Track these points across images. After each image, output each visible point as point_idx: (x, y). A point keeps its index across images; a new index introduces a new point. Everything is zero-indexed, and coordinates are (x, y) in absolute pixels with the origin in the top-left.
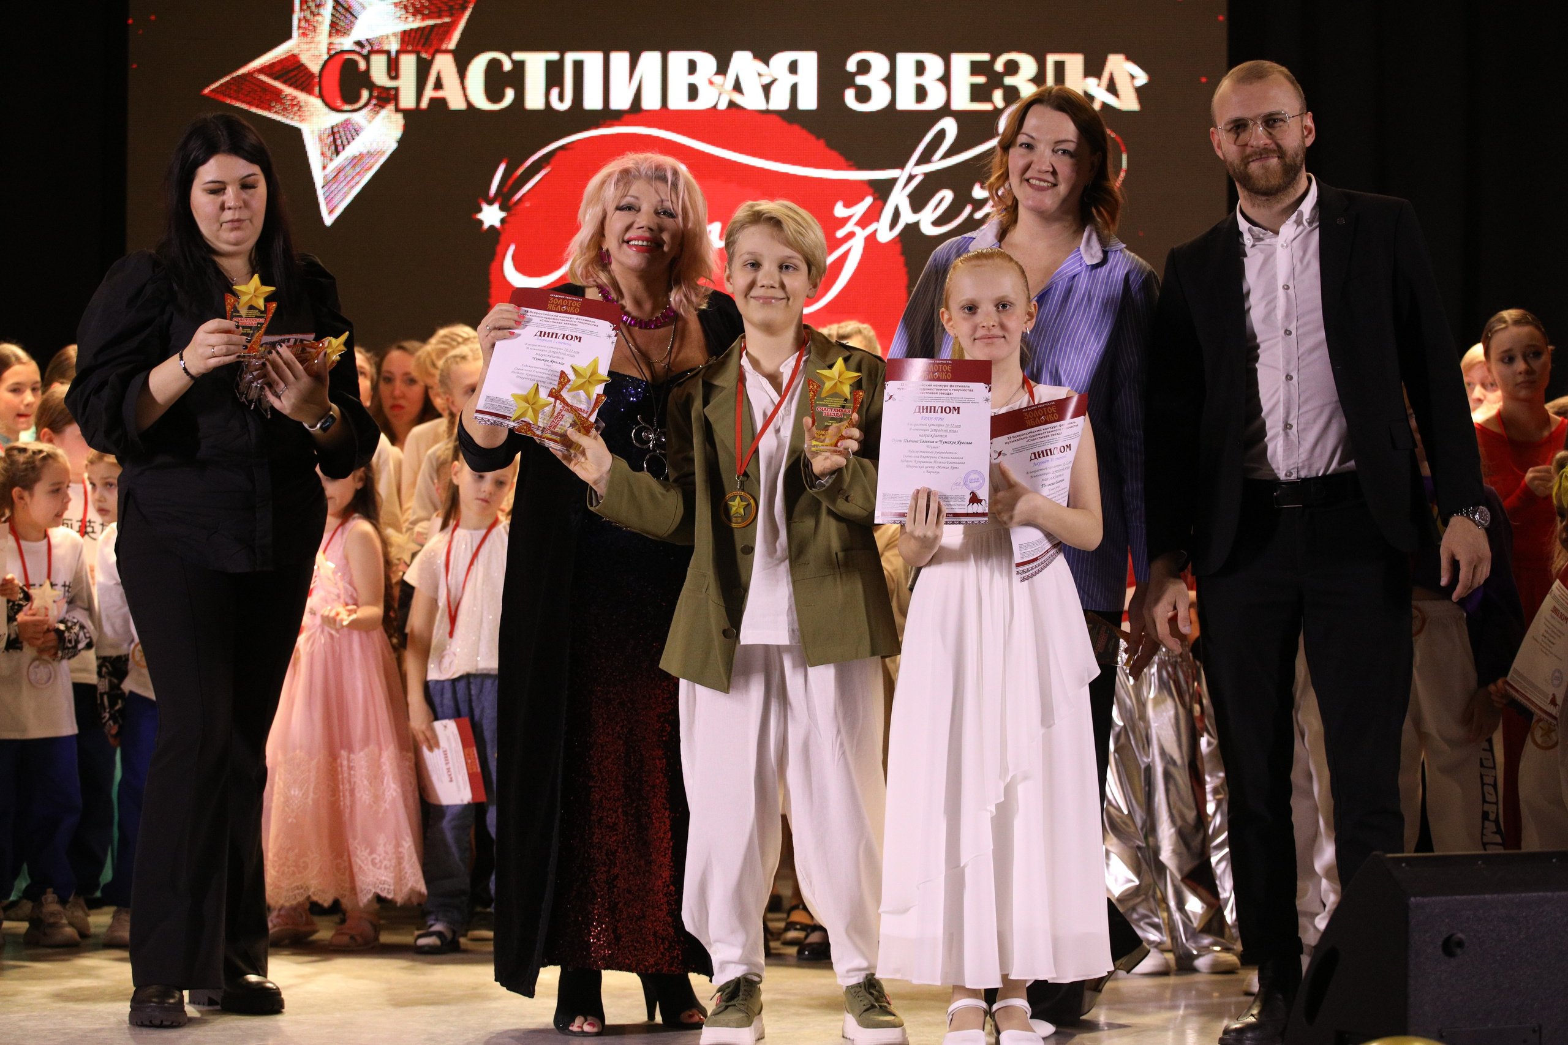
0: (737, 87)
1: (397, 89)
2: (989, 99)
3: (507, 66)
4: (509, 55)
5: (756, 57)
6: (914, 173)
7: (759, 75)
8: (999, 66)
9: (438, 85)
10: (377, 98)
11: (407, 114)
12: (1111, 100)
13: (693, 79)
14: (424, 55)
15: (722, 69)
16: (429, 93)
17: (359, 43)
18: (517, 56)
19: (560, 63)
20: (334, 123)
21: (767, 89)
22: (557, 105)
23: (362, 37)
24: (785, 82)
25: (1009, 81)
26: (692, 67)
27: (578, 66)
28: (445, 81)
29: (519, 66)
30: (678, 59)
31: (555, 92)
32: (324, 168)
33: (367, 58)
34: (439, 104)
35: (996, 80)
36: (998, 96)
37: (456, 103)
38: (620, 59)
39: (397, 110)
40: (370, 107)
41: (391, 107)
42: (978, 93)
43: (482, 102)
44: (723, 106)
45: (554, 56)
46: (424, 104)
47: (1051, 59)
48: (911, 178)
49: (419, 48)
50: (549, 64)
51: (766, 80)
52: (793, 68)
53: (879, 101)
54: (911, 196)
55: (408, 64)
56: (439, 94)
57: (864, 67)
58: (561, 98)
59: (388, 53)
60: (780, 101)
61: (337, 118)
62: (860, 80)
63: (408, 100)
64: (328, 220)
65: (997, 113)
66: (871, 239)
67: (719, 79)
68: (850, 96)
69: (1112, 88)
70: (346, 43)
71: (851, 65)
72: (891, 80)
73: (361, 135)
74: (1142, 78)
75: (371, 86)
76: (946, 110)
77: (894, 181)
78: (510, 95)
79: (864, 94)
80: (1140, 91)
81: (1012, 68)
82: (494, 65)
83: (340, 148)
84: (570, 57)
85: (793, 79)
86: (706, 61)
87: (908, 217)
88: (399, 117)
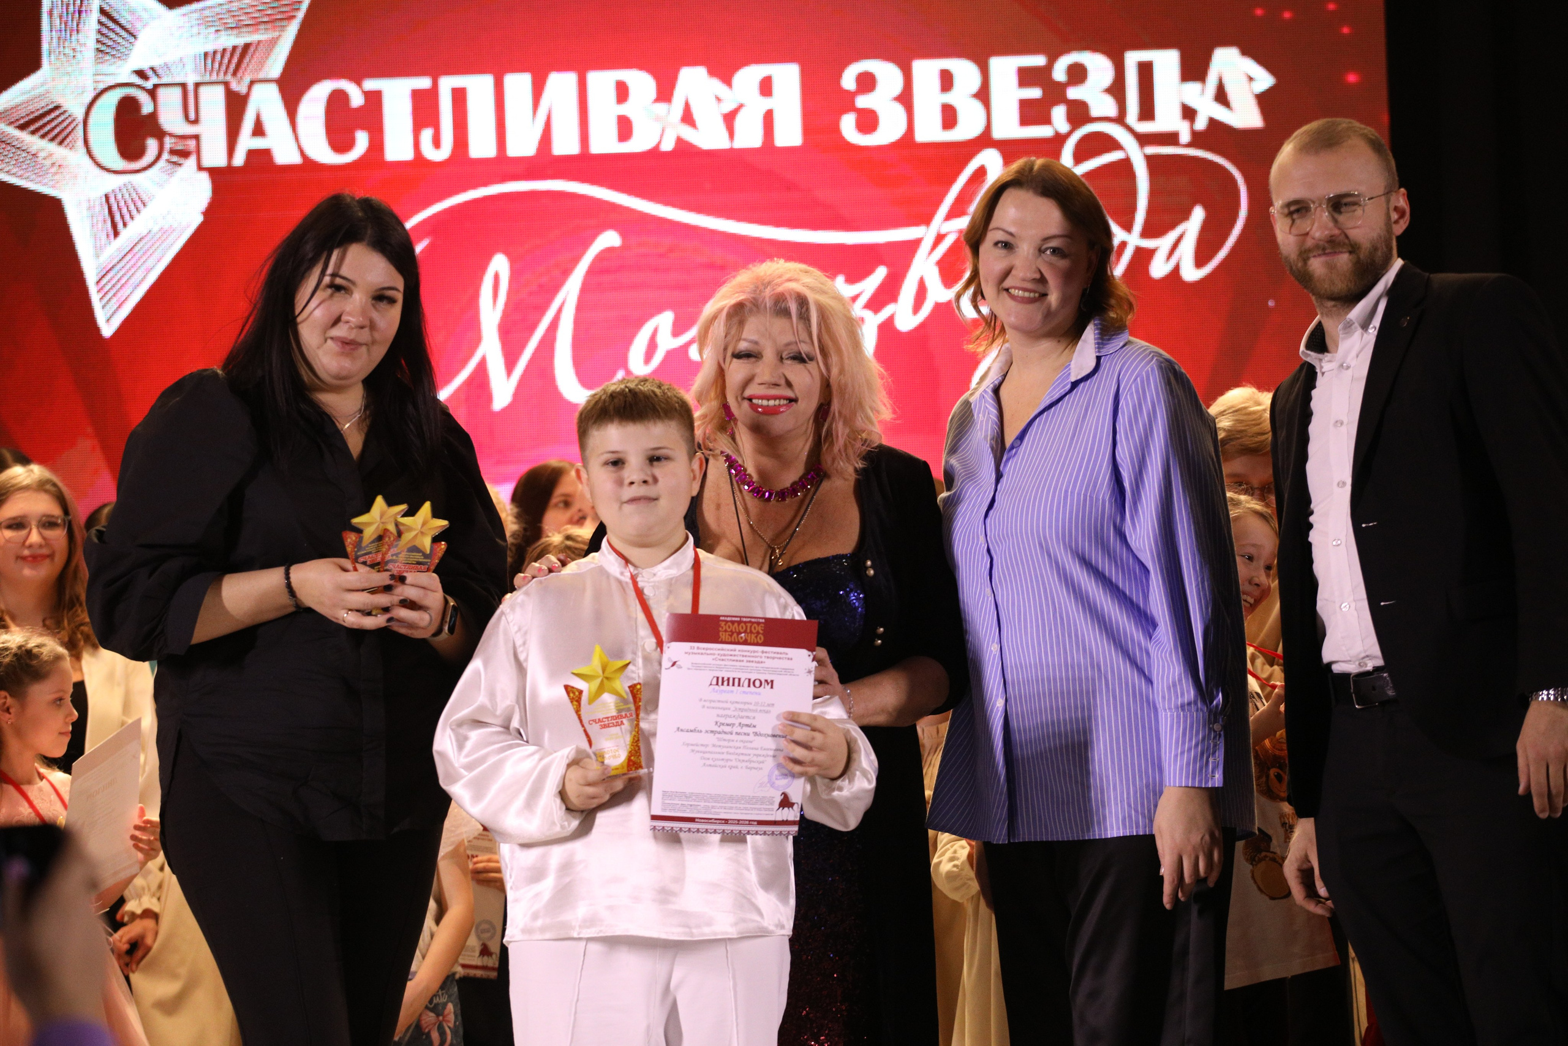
0: (688, 118)
1: (197, 137)
2: (1047, 120)
3: (357, 99)
4: (359, 83)
5: (712, 73)
6: (943, 231)
7: (718, 99)
8: (1059, 73)
9: (259, 130)
10: (173, 152)
11: (213, 172)
12: (1221, 114)
13: (624, 109)
14: (234, 86)
15: (665, 94)
16: (246, 142)
17: (141, 74)
18: (370, 84)
19: (434, 92)
20: (108, 189)
21: (729, 119)
22: (430, 153)
23: (144, 66)
24: (756, 106)
25: (1073, 93)
26: (622, 92)
27: (459, 96)
28: (268, 126)
29: (374, 99)
30: (602, 82)
31: (427, 134)
32: (97, 256)
33: (152, 93)
34: (260, 158)
35: (1055, 93)
36: (1059, 114)
37: (285, 155)
38: (518, 84)
39: (200, 168)
40: (162, 163)
41: (191, 162)
42: (1031, 113)
43: (323, 154)
44: (668, 146)
45: (424, 83)
46: (239, 160)
47: (1133, 58)
48: (940, 238)
49: (229, 78)
50: (417, 96)
51: (727, 108)
52: (766, 87)
53: (889, 131)
54: (942, 264)
55: (213, 102)
56: (259, 143)
57: (867, 82)
58: (437, 143)
59: (184, 86)
60: (749, 136)
61: (113, 183)
62: (862, 102)
63: (215, 154)
64: (107, 330)
65: (1059, 140)
66: (887, 329)
67: (662, 107)
68: (848, 125)
69: (1221, 97)
70: (123, 72)
71: (848, 81)
72: (906, 98)
73: (150, 205)
74: (1265, 80)
75: (160, 134)
76: (985, 140)
77: (915, 244)
78: (362, 140)
79: (868, 121)
80: (1263, 99)
81: (1078, 74)
82: (337, 99)
83: (120, 225)
84: (447, 84)
85: (766, 103)
86: (641, 82)
87: (938, 293)
88: (205, 177)
